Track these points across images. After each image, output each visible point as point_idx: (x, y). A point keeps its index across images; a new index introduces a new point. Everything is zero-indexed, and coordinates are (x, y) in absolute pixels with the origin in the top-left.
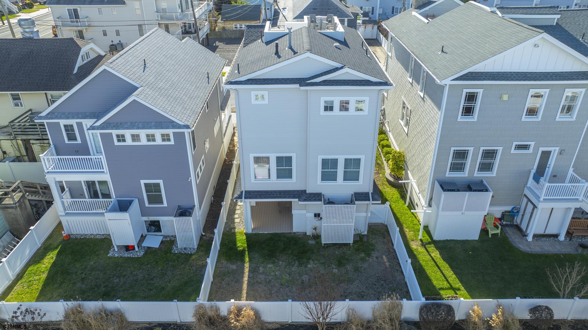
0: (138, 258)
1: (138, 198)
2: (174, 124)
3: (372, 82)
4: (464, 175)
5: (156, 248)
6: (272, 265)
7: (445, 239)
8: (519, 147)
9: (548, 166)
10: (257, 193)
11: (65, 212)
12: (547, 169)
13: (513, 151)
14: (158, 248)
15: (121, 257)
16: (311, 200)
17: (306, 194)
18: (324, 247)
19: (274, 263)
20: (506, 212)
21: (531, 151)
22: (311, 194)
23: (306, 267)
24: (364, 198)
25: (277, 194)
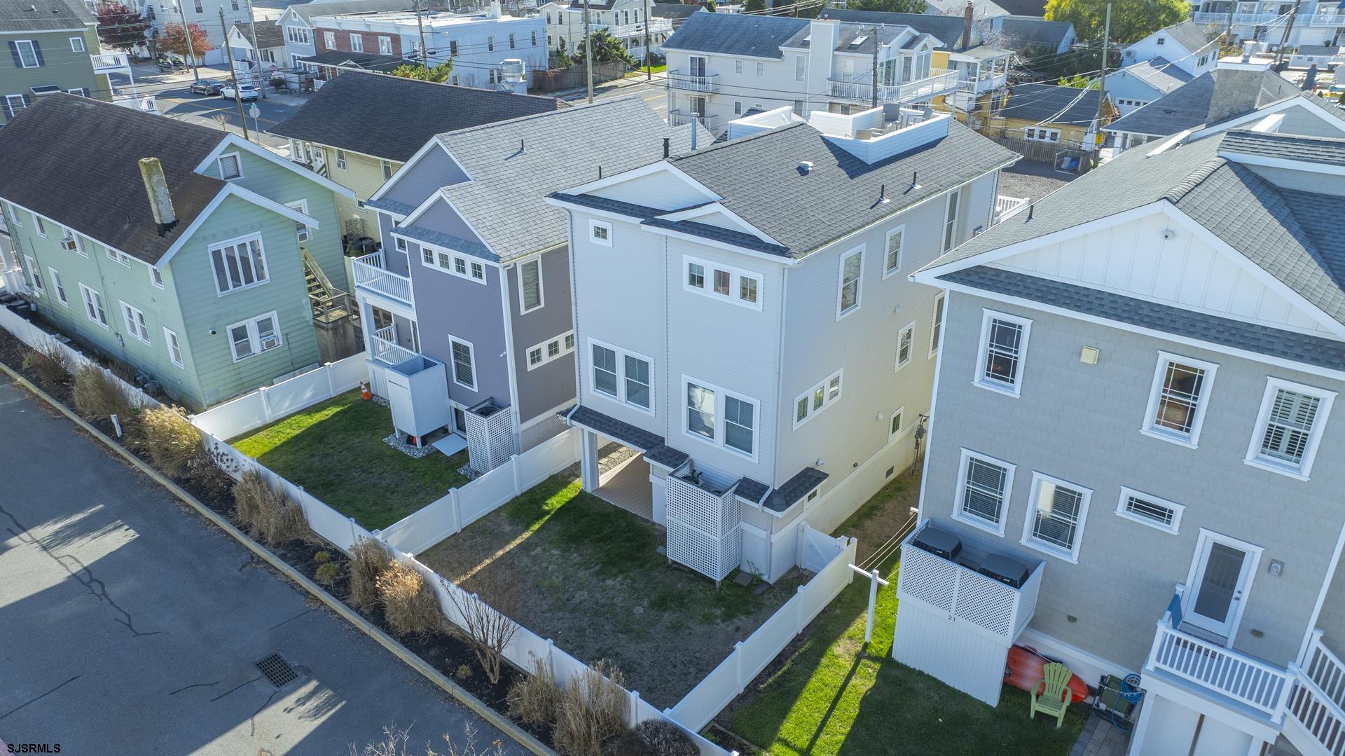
0: (412, 459)
1: (445, 364)
2: (485, 250)
3: (761, 242)
4: (995, 530)
5: (446, 456)
6: (559, 553)
7: (918, 669)
8: (1139, 506)
9: (1235, 594)
10: (594, 416)
11: (372, 357)
12: (1233, 602)
13: (1123, 513)
14: (448, 457)
15: (395, 448)
16: (662, 459)
17: (663, 446)
18: (669, 567)
19: (564, 551)
20: (1113, 679)
21: (1174, 528)
22: (670, 449)
23: (603, 581)
24: (752, 494)
25: (621, 430)
